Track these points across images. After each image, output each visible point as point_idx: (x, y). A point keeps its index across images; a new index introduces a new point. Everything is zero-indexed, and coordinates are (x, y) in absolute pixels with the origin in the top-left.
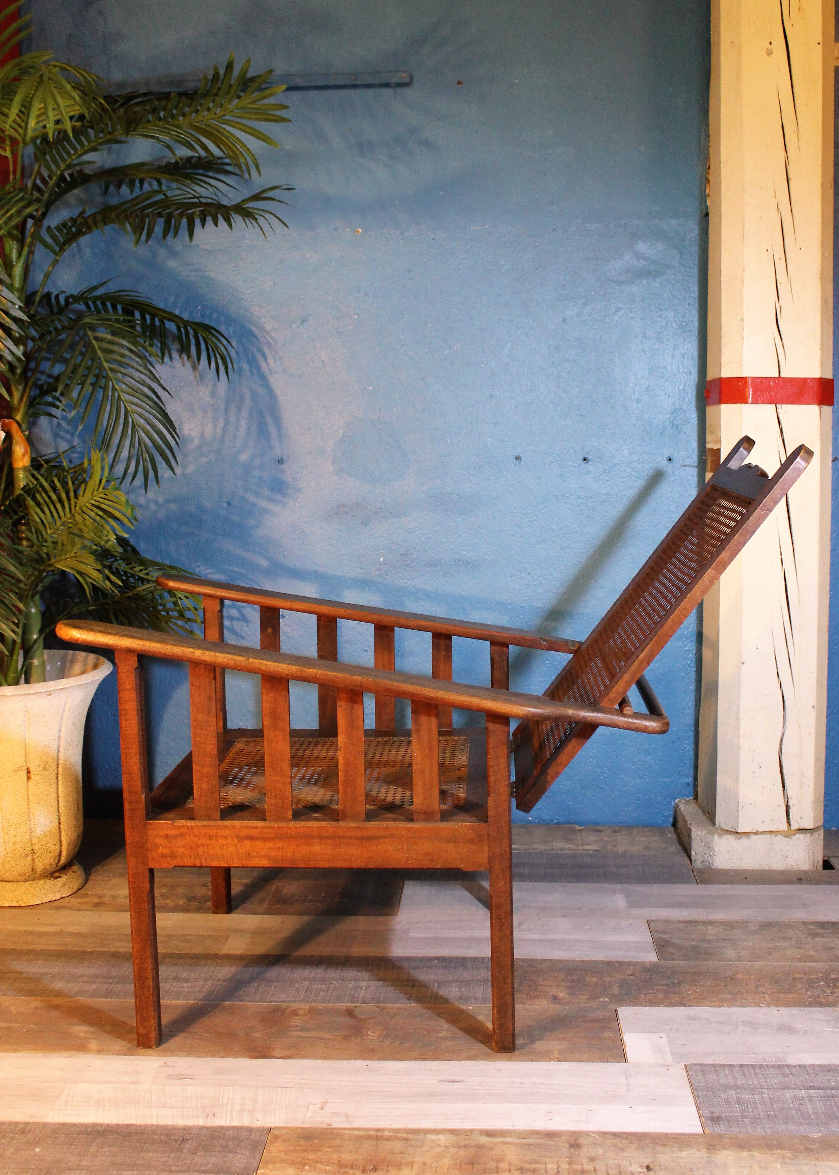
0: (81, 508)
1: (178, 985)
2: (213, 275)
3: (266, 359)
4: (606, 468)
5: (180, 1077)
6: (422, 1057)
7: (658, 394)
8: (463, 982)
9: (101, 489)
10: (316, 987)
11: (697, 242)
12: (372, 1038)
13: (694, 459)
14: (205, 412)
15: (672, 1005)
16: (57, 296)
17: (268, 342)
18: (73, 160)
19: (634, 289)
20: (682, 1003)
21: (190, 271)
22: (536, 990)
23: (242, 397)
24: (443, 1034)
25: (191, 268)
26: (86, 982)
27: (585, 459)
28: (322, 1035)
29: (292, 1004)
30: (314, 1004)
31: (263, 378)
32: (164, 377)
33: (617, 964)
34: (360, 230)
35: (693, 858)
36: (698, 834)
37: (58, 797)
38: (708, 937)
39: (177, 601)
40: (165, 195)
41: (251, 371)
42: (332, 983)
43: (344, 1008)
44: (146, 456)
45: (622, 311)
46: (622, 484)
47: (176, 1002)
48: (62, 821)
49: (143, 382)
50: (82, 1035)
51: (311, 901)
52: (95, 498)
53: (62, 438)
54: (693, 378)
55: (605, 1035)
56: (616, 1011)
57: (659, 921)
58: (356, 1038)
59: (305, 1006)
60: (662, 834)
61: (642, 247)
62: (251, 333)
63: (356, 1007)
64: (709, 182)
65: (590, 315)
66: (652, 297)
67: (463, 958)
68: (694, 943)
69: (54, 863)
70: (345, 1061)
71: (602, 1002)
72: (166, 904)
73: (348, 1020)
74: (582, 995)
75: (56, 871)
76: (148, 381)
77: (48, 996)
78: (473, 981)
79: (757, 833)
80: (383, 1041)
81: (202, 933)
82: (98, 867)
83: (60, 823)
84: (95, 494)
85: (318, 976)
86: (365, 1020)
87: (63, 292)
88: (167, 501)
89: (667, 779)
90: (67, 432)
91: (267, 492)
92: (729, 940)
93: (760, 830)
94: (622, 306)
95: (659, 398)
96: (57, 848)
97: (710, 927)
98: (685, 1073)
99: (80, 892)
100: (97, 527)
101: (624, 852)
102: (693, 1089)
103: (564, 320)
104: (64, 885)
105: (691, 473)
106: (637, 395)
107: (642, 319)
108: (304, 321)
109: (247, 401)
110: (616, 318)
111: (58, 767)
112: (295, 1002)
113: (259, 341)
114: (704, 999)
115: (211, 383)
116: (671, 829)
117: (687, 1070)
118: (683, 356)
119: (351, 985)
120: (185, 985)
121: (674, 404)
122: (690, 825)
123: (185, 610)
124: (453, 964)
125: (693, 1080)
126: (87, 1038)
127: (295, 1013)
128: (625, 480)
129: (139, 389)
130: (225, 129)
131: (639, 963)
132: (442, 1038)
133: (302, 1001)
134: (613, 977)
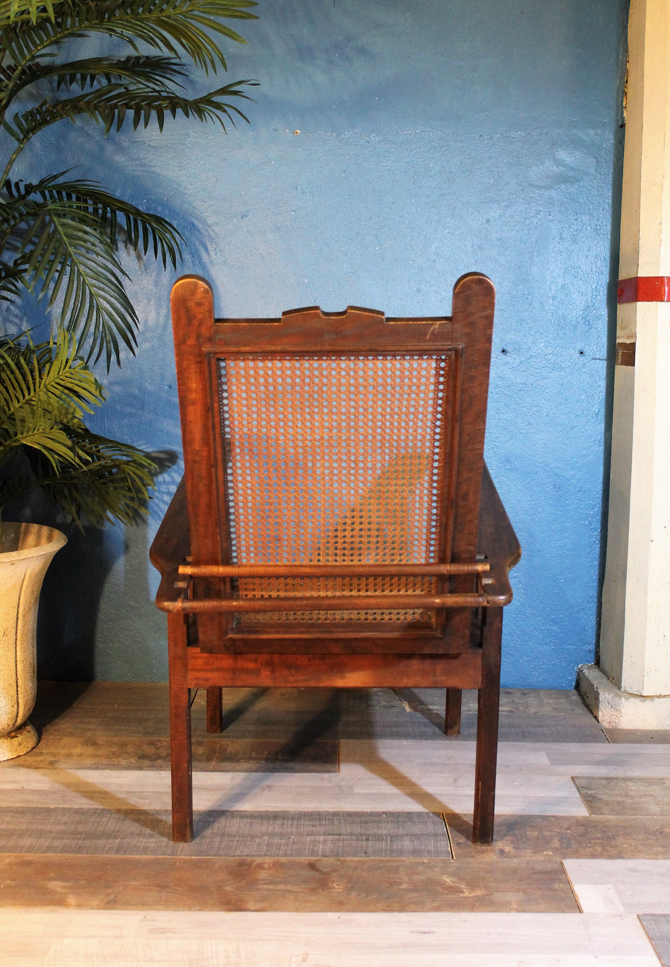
0: (45, 386)
1: (144, 840)
2: (158, 170)
3: (207, 251)
4: (523, 359)
5: (162, 931)
6: (388, 909)
7: (572, 291)
8: (413, 836)
9: (67, 369)
10: (276, 841)
11: (613, 151)
12: (339, 890)
13: (603, 353)
14: (149, 300)
15: (611, 857)
16: (17, 184)
17: (210, 235)
18: (38, 50)
19: (553, 193)
20: (620, 856)
21: (137, 166)
24: (404, 886)
25: (137, 162)
26: (55, 838)
27: (503, 351)
28: (290, 887)
29: (256, 858)
30: (276, 858)
32: (123, 263)
33: (552, 819)
34: (299, 131)
35: (600, 719)
36: (605, 696)
37: (16, 661)
38: (630, 793)
40: (126, 88)
41: (193, 263)
42: (290, 838)
43: (307, 861)
44: (109, 337)
45: (542, 214)
46: (538, 375)
47: (145, 857)
48: (19, 684)
49: (104, 267)
50: (59, 890)
52: (61, 377)
53: (11, 322)
54: (605, 278)
55: (556, 886)
56: (562, 863)
57: (583, 777)
58: (323, 890)
59: (269, 860)
60: (567, 697)
61: (563, 155)
62: (194, 226)
63: (317, 860)
64: (626, 95)
65: (512, 217)
66: (569, 201)
67: (409, 813)
68: (619, 799)
69: (11, 724)
70: (317, 914)
71: (546, 855)
72: (119, 762)
73: (311, 873)
74: (526, 848)
75: (13, 731)
76: (110, 266)
77: (20, 852)
78: (422, 835)
79: (660, 697)
80: (349, 894)
81: (158, 790)
82: (48, 727)
83: (17, 686)
84: (61, 372)
85: (276, 831)
86: (328, 873)
87: (21, 181)
88: (111, 384)
89: (571, 647)
90: (16, 316)
92: (651, 796)
93: (663, 694)
94: (541, 209)
95: (573, 296)
96: (15, 709)
97: (630, 784)
98: (639, 923)
99: (34, 750)
100: (62, 405)
101: (536, 713)
102: (651, 939)
103: (488, 221)
104: (20, 744)
105: (600, 365)
106: (553, 293)
107: (560, 222)
108: (244, 216)
110: (536, 220)
111: (16, 633)
112: (259, 856)
113: (201, 234)
114: (639, 852)
115: (154, 274)
116: (575, 692)
117: (641, 921)
118: (596, 257)
119: (309, 839)
120: (151, 840)
121: (587, 301)
122: (597, 688)
124: (400, 819)
125: (648, 930)
126: (65, 894)
127: (260, 866)
128: (540, 371)
129: (103, 274)
130: (192, 25)
131: (572, 817)
132: (404, 890)
133: (265, 855)
134: (550, 831)
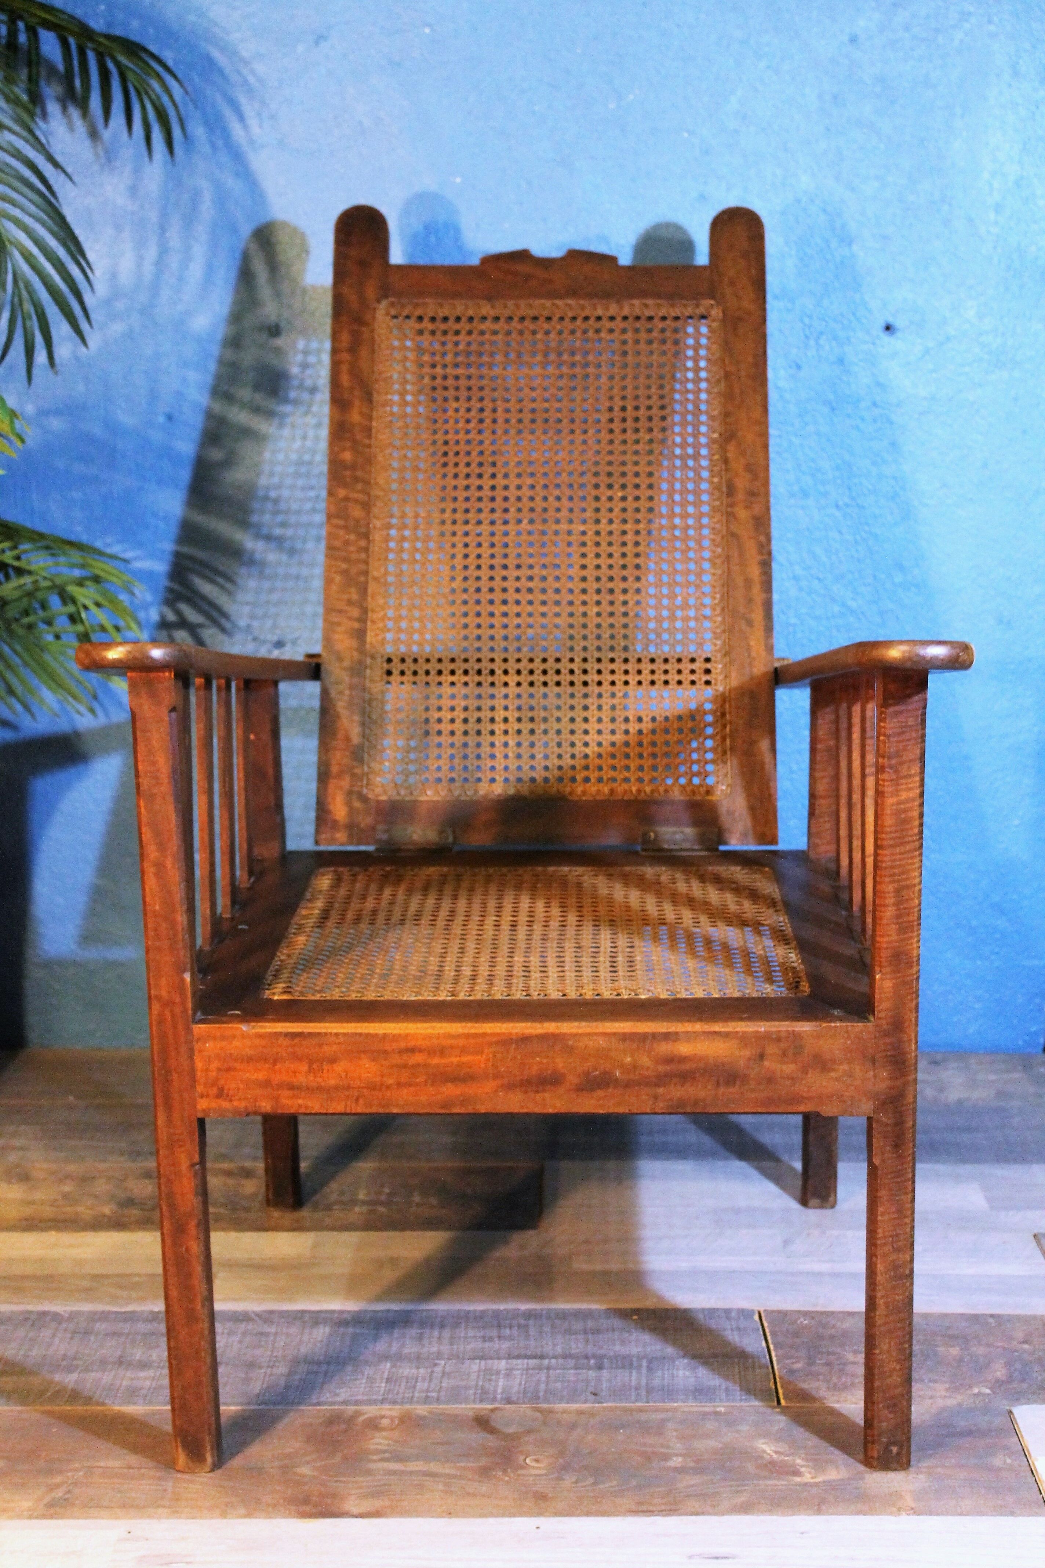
1: (128, 1373)
3: (241, 118)
4: (930, 345)
5: (166, 1560)
6: (642, 1509)
10: (406, 1372)
12: (537, 1472)
17: (245, 82)
22: (842, 1371)
23: (196, 197)
24: (676, 1462)
27: (888, 328)
28: (434, 1467)
29: (365, 1408)
30: (408, 1406)
31: (237, 156)
33: (991, 1320)
39: (79, 613)
41: (213, 145)
42: (436, 1365)
43: (471, 1413)
44: (28, 307)
45: (973, 20)
46: (964, 378)
47: (130, 1408)
49: (15, 153)
51: (363, 1203)
55: (998, 1461)
56: (1010, 1412)
58: (505, 1471)
59: (390, 1411)
60: (1028, 1067)
62: (211, 63)
63: (492, 1410)
65: (907, 28)
70: (491, 1520)
71: (975, 1395)
72: (76, 1214)
73: (477, 1437)
74: (935, 1381)
76: (27, 150)
80: (560, 1479)
86: (515, 1437)
88: (43, 413)
91: (245, 393)
94: (972, 9)
101: (960, 1102)
103: (853, 40)
106: (996, 197)
107: (1012, 37)
108: (320, 39)
109: (207, 207)
110: (959, 35)
112: (369, 1402)
113: (228, 81)
119: (475, 1367)
120: (143, 1374)
123: (94, 631)
124: (669, 1323)
127: (373, 1424)
128: (967, 369)
129: (10, 166)
131: (1035, 1317)
132: (675, 1469)
133: (383, 1401)
134: (988, 1345)
